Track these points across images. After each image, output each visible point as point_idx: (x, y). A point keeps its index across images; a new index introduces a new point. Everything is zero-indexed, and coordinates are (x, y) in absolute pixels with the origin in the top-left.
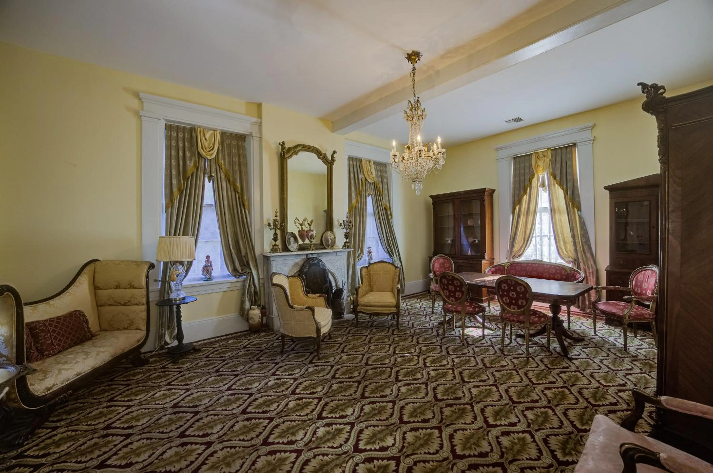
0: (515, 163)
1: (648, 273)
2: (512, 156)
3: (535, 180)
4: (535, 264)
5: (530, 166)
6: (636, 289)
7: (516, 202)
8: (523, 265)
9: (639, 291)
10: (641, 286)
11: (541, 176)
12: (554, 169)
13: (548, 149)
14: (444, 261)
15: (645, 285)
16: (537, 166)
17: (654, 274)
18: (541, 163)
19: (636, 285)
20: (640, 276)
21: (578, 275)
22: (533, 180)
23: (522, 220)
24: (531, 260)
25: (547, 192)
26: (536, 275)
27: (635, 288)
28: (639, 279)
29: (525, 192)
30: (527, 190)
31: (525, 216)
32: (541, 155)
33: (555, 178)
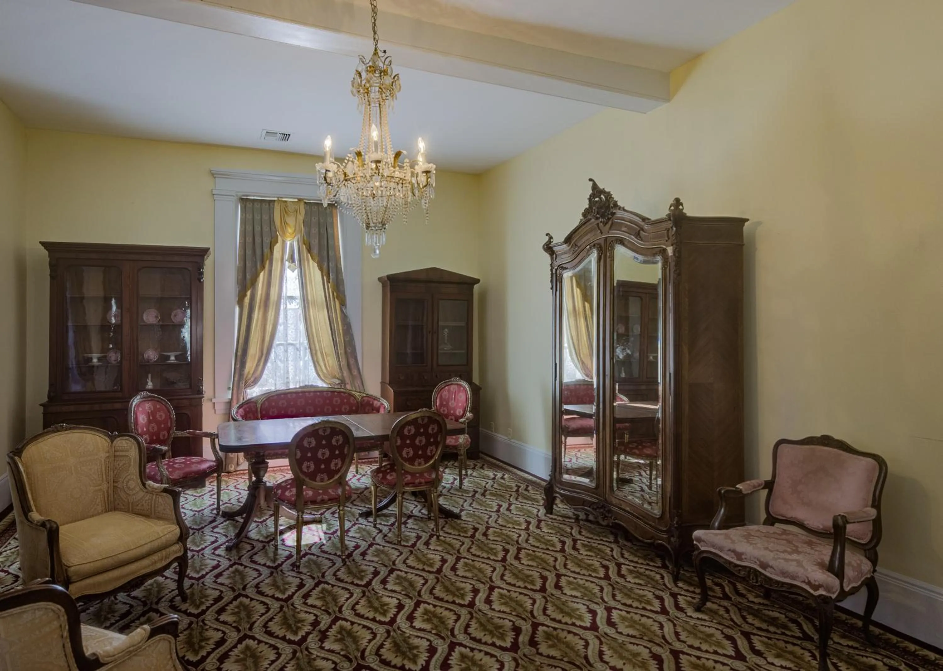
0: (244, 210)
1: (453, 388)
2: (240, 194)
3: (277, 248)
4: (309, 392)
5: (271, 221)
6: (441, 410)
7: (248, 282)
8: (289, 396)
9: (446, 412)
10: (447, 406)
11: (288, 244)
12: (308, 234)
13: (300, 200)
14: (155, 407)
15: (452, 404)
16: (284, 224)
17: (462, 389)
18: (291, 220)
19: (441, 405)
20: (445, 393)
21: (376, 402)
22: (275, 247)
23: (257, 315)
24: (300, 387)
25: (296, 271)
26: (294, 412)
27: (440, 408)
28: (443, 397)
29: (263, 267)
30: (265, 263)
31: (262, 310)
32: (291, 208)
33: (309, 250)
